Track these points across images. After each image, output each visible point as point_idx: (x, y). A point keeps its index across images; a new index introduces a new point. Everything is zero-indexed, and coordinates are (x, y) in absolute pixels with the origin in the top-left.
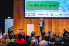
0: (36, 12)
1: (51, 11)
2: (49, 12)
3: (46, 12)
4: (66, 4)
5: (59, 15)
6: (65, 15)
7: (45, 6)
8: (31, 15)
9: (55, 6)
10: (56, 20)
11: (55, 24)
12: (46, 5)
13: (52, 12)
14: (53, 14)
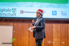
0: (18, 6)
1: (51, 6)
2: (47, 7)
8: (8, 12)
10: (62, 25)
11: (59, 35)
13: (54, 7)
14: (56, 12)
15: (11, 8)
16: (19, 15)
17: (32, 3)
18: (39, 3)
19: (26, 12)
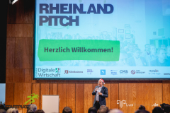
0: (62, 65)
3: (88, 65)
4: (137, 45)
5: (118, 73)
6: (133, 72)
7: (85, 50)
8: (50, 73)
9: (109, 50)
12: (87, 48)
14: (105, 71)
15: (54, 68)
16: (63, 75)
17: (77, 61)
18: (86, 61)
19: (72, 72)
